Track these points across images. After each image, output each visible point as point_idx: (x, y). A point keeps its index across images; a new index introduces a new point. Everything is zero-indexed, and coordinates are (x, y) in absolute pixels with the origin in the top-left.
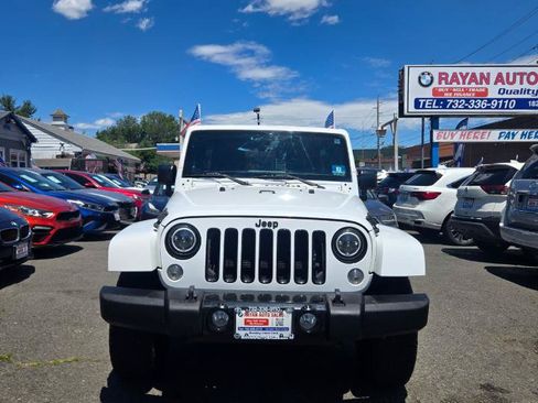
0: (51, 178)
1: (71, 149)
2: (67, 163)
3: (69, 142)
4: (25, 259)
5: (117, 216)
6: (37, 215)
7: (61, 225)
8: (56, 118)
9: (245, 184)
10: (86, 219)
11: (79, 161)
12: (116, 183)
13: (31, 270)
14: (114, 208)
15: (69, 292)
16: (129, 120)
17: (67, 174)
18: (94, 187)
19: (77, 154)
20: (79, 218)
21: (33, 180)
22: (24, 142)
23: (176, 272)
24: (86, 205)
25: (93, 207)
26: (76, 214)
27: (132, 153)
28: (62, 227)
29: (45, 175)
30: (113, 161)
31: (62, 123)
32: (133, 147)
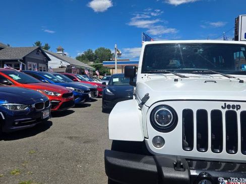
0: (58, 76)
1: (65, 64)
2: (64, 70)
3: (64, 61)
4: (48, 118)
5: (90, 95)
6: (53, 95)
7: (64, 100)
8: (59, 50)
9: (184, 77)
10: (75, 97)
11: (69, 69)
12: (87, 79)
13: (51, 124)
14: (88, 91)
15: (71, 138)
16: (90, 51)
17: (65, 75)
18: (78, 81)
19: (68, 66)
20: (73, 97)
21: (50, 77)
22: (45, 60)
23: (159, 141)
24: (75, 90)
25: (79, 91)
26: (71, 94)
27: (91, 66)
28: (65, 101)
29: (55, 75)
30: (83, 70)
31: (61, 52)
32: (92, 63)
